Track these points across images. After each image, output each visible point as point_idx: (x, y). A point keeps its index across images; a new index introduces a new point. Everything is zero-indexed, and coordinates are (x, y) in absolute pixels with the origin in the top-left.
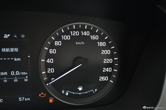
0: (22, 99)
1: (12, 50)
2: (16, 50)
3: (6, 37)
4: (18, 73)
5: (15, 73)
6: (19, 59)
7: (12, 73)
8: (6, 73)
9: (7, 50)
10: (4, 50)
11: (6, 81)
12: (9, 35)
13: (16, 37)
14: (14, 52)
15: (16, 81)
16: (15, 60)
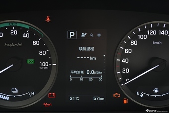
0: (97, 98)
1: (88, 49)
2: (93, 49)
3: (83, 36)
4: (93, 72)
5: (91, 72)
6: (95, 58)
7: (88, 72)
8: (82, 72)
9: (84, 49)
10: (80, 49)
11: (82, 79)
12: (86, 34)
13: (92, 36)
14: (91, 51)
15: (91, 79)
16: (91, 59)
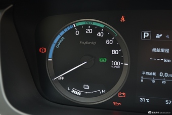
0: (169, 102)
1: (163, 50)
2: (167, 51)
3: (158, 37)
4: (166, 75)
5: (164, 75)
6: (169, 61)
7: (161, 74)
8: (154, 74)
9: (158, 50)
10: (154, 50)
11: (154, 82)
12: (161, 35)
13: (168, 37)
14: (165, 53)
15: (164, 82)
16: (165, 61)
